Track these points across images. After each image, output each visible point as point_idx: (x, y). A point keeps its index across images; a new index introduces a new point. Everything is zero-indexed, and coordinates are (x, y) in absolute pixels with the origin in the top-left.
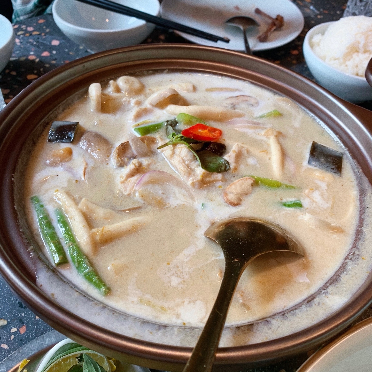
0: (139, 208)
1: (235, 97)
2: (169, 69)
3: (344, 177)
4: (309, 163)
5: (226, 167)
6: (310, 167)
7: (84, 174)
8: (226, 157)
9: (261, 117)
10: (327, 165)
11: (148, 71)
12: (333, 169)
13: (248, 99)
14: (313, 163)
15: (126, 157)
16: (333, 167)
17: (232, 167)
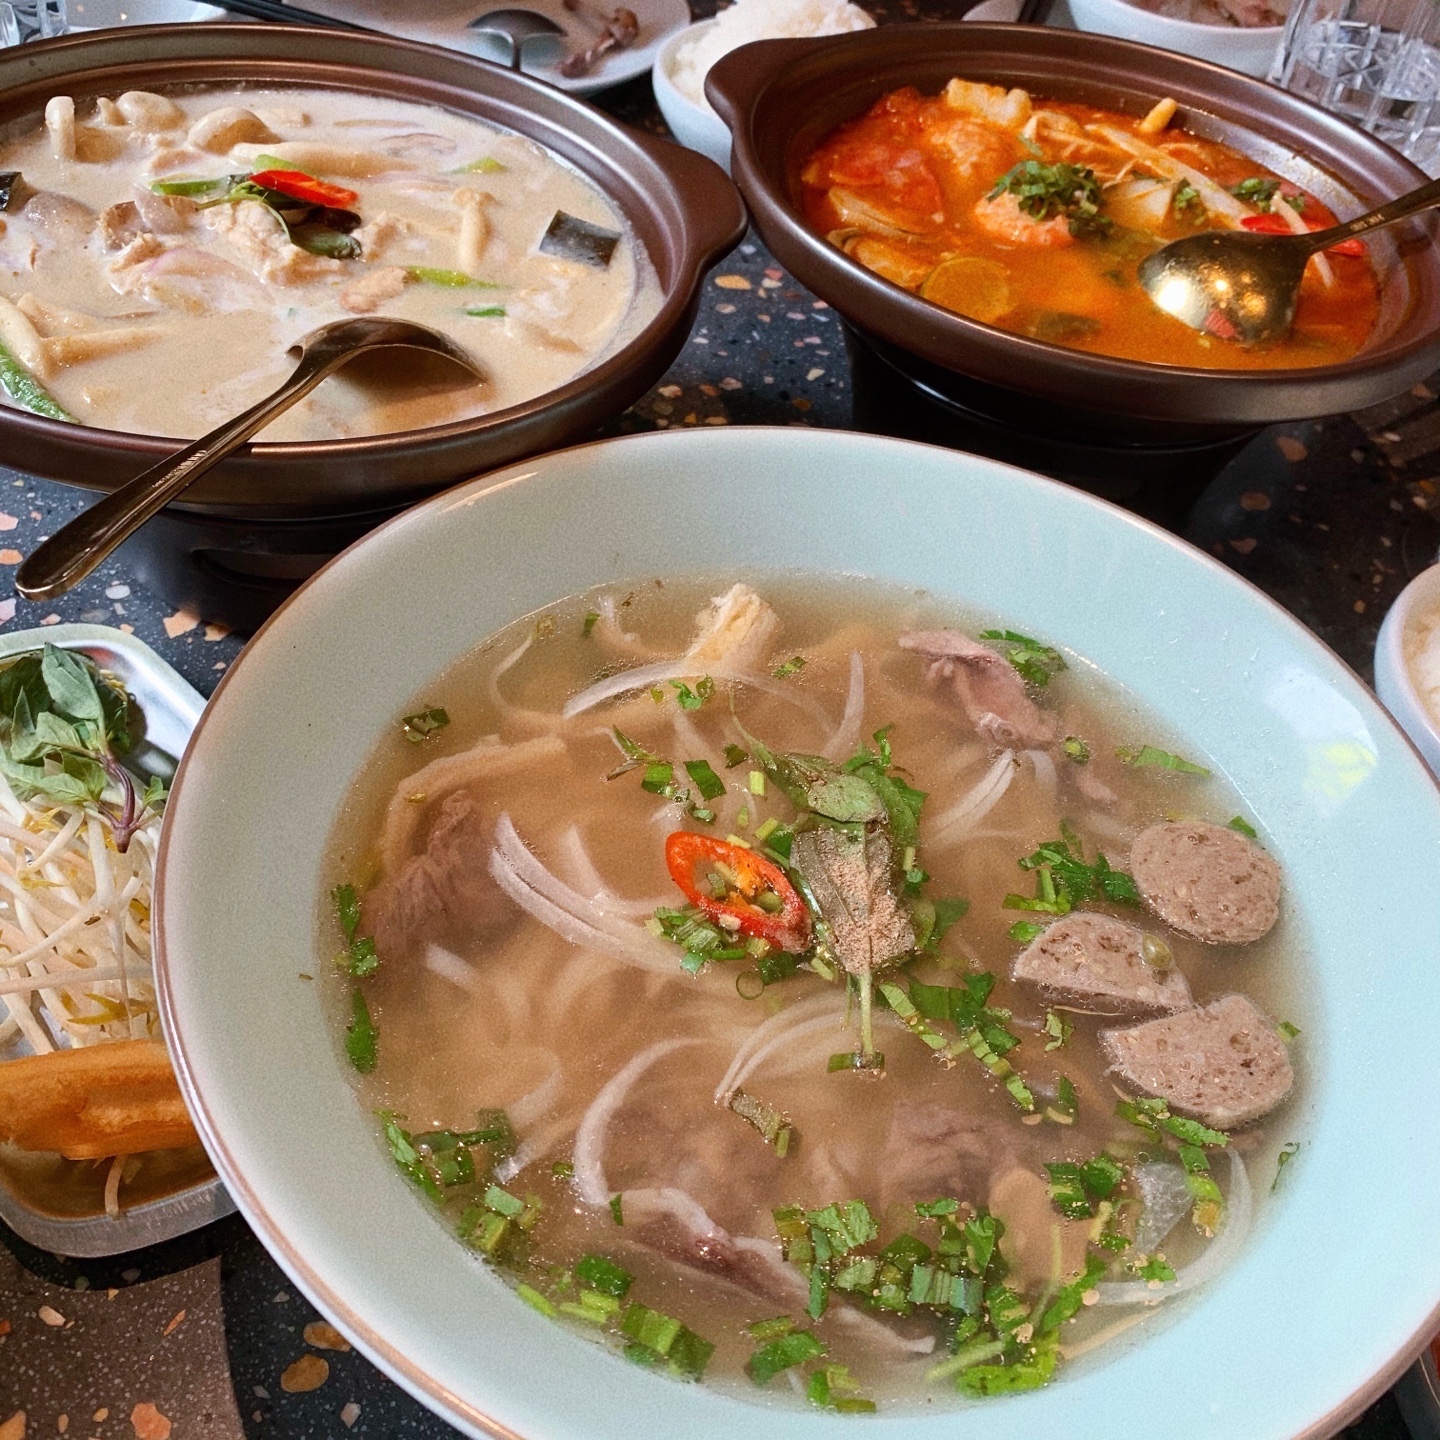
0: (150, 314)
1: (404, 137)
2: (247, 82)
3: (611, 271)
4: (542, 247)
5: (353, 250)
6: (541, 254)
7: (33, 261)
8: (356, 234)
9: (455, 172)
10: (583, 251)
11: (195, 84)
12: (592, 258)
13: (434, 140)
14: (551, 248)
15: (126, 230)
16: (592, 255)
17: (366, 250)
